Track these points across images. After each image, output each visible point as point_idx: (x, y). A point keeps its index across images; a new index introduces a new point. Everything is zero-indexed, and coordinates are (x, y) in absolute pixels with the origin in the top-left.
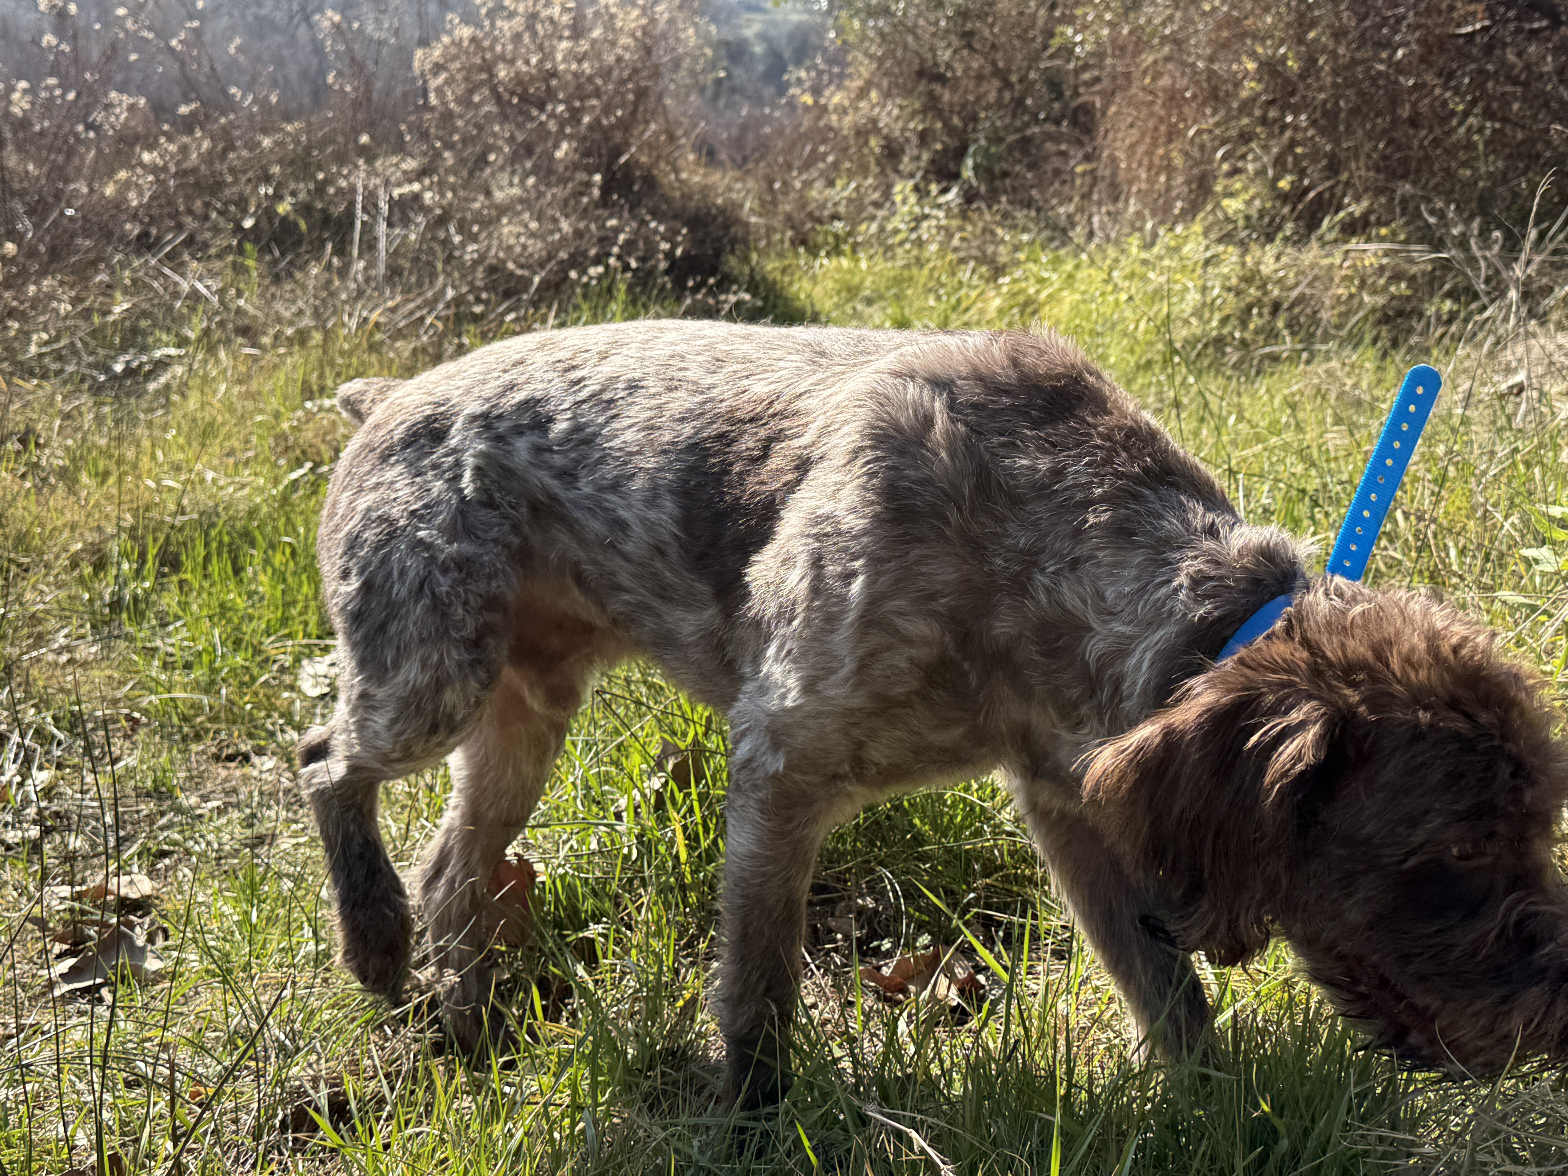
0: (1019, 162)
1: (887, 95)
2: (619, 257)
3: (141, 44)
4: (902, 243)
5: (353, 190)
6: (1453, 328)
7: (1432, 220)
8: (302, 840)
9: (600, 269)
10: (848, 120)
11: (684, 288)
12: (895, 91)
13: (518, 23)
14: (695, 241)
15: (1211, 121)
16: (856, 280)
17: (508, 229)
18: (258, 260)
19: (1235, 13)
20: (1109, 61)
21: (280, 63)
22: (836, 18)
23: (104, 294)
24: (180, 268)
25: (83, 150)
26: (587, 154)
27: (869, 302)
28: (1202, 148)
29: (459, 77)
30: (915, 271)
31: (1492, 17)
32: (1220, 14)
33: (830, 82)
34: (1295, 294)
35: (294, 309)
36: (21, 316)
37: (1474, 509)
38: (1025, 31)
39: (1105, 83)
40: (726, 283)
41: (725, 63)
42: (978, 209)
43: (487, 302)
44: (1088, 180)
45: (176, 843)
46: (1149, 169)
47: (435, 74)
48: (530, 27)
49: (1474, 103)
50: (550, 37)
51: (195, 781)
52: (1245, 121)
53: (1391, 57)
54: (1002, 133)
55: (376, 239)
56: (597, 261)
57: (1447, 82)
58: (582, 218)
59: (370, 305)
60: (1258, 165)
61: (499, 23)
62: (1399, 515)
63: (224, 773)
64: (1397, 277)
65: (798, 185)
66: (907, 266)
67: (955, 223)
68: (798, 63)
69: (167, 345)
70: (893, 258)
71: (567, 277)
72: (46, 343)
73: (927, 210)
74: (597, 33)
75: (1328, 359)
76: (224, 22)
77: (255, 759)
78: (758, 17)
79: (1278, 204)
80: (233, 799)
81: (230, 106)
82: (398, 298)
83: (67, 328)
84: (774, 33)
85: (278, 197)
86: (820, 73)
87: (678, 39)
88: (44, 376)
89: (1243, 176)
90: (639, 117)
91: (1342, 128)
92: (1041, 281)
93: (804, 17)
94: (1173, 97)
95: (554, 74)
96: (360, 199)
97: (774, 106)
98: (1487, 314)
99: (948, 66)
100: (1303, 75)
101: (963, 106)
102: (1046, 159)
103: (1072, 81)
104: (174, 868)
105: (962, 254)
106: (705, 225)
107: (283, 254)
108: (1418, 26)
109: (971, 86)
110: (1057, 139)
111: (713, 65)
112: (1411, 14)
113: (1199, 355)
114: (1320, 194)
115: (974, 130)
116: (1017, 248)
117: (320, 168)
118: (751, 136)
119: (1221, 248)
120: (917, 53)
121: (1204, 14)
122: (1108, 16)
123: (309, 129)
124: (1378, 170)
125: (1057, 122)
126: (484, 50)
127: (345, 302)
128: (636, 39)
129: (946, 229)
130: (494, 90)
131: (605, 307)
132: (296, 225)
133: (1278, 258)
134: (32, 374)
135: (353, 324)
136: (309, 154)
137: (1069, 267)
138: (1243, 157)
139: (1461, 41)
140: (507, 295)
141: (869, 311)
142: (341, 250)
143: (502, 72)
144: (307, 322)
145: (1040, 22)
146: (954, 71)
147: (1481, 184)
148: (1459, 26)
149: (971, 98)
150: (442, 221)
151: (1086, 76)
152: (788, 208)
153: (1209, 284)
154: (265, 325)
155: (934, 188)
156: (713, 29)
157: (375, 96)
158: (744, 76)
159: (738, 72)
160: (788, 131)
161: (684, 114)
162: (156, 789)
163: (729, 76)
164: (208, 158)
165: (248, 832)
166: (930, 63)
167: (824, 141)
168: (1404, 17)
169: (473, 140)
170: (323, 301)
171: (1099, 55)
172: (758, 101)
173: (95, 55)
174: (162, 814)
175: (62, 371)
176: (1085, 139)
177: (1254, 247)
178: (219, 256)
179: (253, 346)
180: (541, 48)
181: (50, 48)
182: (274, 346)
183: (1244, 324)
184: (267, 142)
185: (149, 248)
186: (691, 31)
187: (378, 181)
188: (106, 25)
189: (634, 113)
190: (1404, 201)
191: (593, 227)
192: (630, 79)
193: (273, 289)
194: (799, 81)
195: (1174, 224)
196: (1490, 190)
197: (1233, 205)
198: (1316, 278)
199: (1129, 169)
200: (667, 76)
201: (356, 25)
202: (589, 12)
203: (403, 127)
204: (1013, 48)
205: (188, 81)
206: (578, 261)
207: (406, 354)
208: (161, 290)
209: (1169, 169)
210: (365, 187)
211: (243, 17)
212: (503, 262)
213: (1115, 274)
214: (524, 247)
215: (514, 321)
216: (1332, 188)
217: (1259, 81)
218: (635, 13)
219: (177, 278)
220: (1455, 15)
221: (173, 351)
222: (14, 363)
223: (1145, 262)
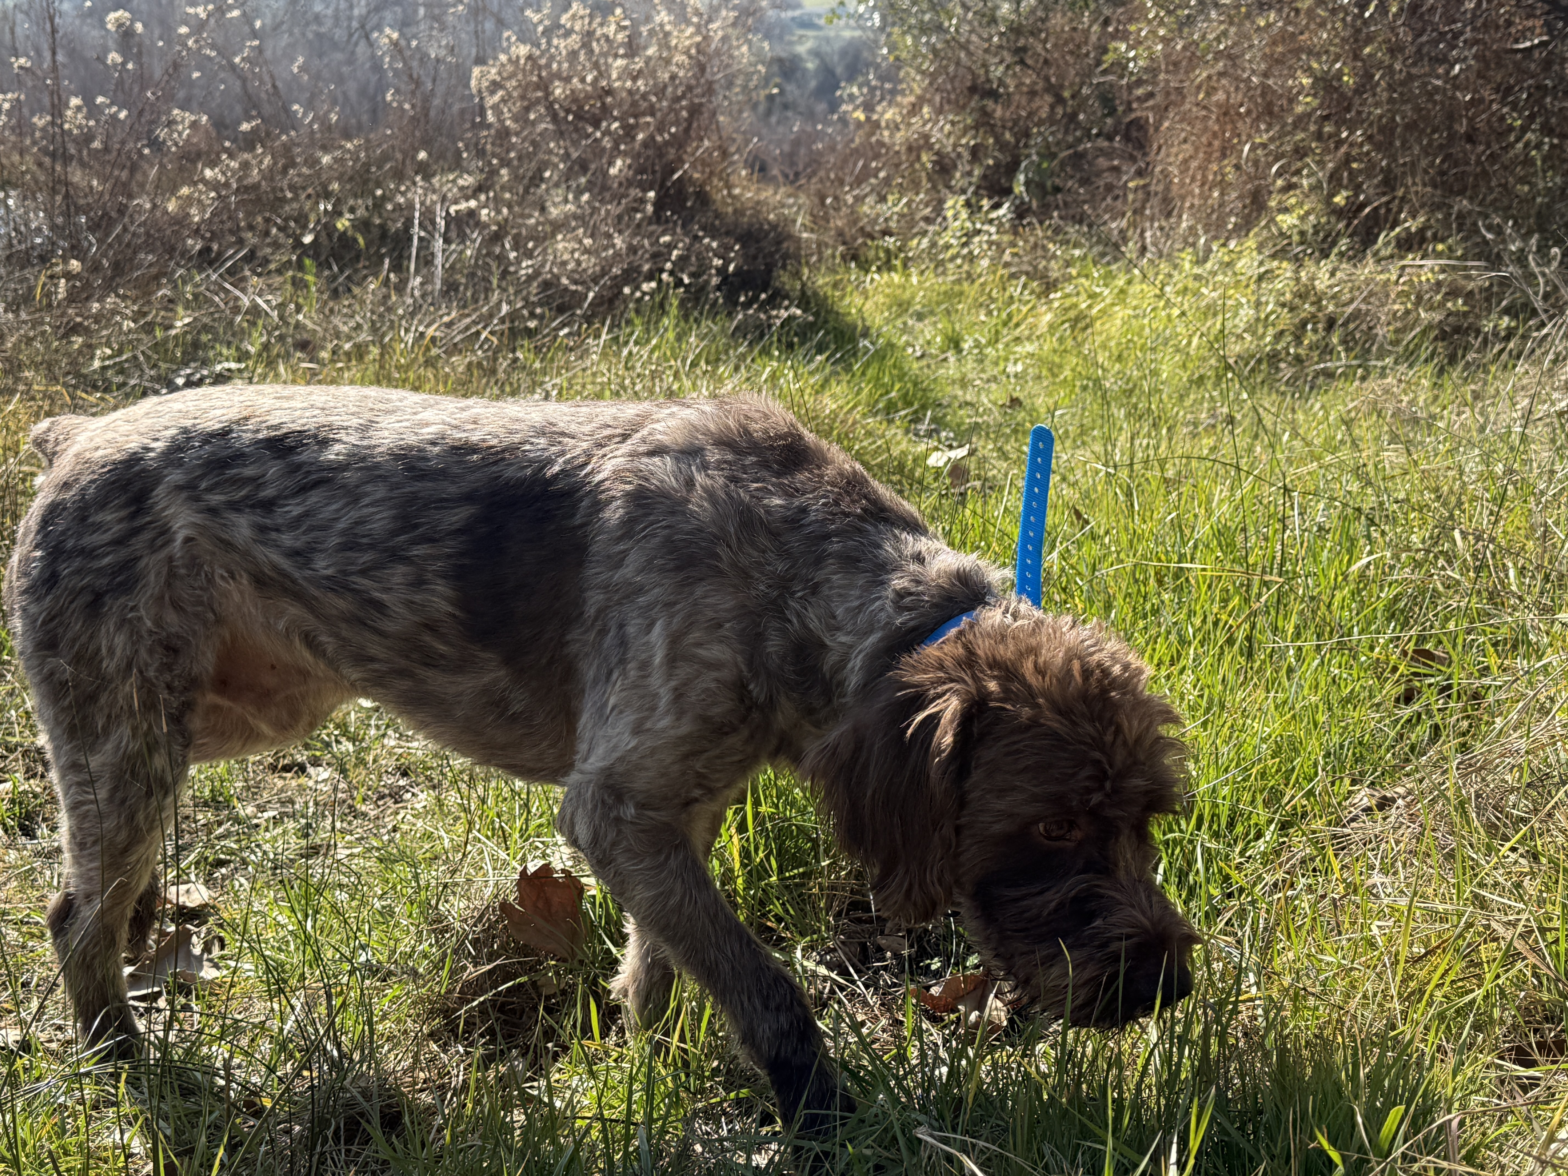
0: (1072, 177)
1: (939, 111)
2: (672, 273)
3: (203, 63)
4: (953, 259)
5: (411, 206)
6: (1511, 345)
7: (1489, 236)
8: (355, 851)
9: (653, 285)
10: (900, 136)
11: (736, 303)
12: (946, 107)
13: (574, 40)
14: (748, 257)
15: (1265, 137)
16: (907, 295)
17: (562, 245)
18: (317, 276)
19: (1290, 29)
20: (1162, 76)
21: (340, 80)
22: (889, 35)
23: (166, 309)
24: (240, 283)
25: (146, 166)
26: (641, 171)
27: (920, 317)
28: (1256, 163)
29: (515, 94)
30: (966, 285)
31: (1550, 33)
32: (1275, 30)
33: (882, 99)
34: (1349, 310)
35: (352, 324)
36: (86, 331)
37: (1533, 528)
38: (1079, 47)
39: (1159, 98)
40: (777, 298)
41: (777, 80)
42: (1029, 224)
43: (541, 317)
44: (1141, 195)
45: (232, 853)
46: (1203, 185)
47: (492, 93)
48: (586, 45)
49: (1532, 118)
50: (605, 55)
51: (252, 790)
52: (1300, 136)
53: (1448, 72)
54: (1054, 149)
55: (432, 254)
56: (650, 277)
57: (1504, 98)
58: (634, 235)
59: (427, 320)
60: (1313, 180)
61: (555, 41)
62: (1457, 534)
63: (280, 783)
64: (1453, 293)
65: (850, 199)
66: (959, 281)
67: (1006, 238)
68: (851, 79)
69: (227, 360)
70: (944, 273)
71: (620, 292)
72: (109, 358)
73: (978, 226)
74: (651, 51)
75: (1383, 375)
76: (285, 39)
77: (311, 770)
78: (811, 33)
79: (1333, 219)
80: (289, 810)
81: (292, 122)
82: (454, 314)
83: (130, 342)
84: (826, 49)
85: (338, 214)
86: (872, 89)
87: (731, 56)
88: (107, 390)
89: (1298, 192)
90: (693, 134)
91: (1398, 143)
92: (1092, 296)
93: (857, 33)
94: (1227, 113)
95: (609, 92)
96: (417, 214)
97: (827, 123)
98: (1545, 331)
99: (1000, 81)
100: (1359, 90)
101: (1015, 122)
102: (1099, 174)
103: (1125, 96)
104: (231, 877)
105: (1013, 270)
106: (758, 241)
107: (341, 271)
108: (1476, 42)
109: (1024, 102)
110: (1109, 154)
111: (766, 81)
112: (1468, 28)
113: (1253, 370)
114: (1376, 209)
115: (1026, 146)
116: (1068, 264)
117: (378, 185)
118: (803, 151)
119: (1275, 264)
120: (969, 69)
121: (1259, 28)
122: (1162, 32)
123: (368, 146)
124: (1435, 187)
125: (1110, 138)
126: (540, 68)
127: (402, 317)
128: (690, 57)
129: (998, 244)
130: (550, 107)
131: (657, 322)
132: (355, 240)
133: (1333, 274)
134: (95, 388)
135: (410, 338)
136: (368, 171)
137: (1121, 282)
138: (1298, 172)
139: (1519, 56)
140: (561, 310)
141: (919, 326)
142: (398, 267)
143: (558, 91)
144: (364, 336)
145: (1093, 38)
146: (1006, 87)
147: (1539, 200)
148: (1517, 41)
149: (1024, 113)
150: (497, 237)
151: (1140, 92)
152: (839, 223)
153: (1263, 299)
154: (324, 339)
155: (986, 203)
156: (766, 45)
157: (433, 113)
158: (797, 92)
159: (790, 88)
160: (839, 147)
161: (737, 130)
162: (213, 799)
163: (782, 92)
164: (269, 175)
165: (304, 842)
166: (982, 79)
167: (877, 156)
168: (1462, 33)
169: (530, 156)
170: (381, 316)
171: (1153, 70)
172: (810, 116)
173: (158, 73)
174: (220, 824)
175: (124, 384)
176: (1138, 154)
177: (1307, 262)
178: (279, 272)
179: (311, 361)
180: (596, 66)
181: (115, 65)
182: (333, 361)
183: (1298, 339)
184: (326, 159)
185: (210, 264)
186: (744, 49)
187: (435, 197)
188: (169, 42)
189: (687, 130)
190: (1461, 216)
191: (646, 242)
192: (683, 96)
193: (331, 304)
194: (851, 97)
195: (1228, 239)
196: (1548, 206)
197: (1287, 221)
198: (1371, 294)
199: (1182, 184)
200: (721, 93)
201: (414, 43)
202: (644, 30)
203: (460, 145)
204: (1066, 63)
205: (250, 97)
206: (631, 276)
207: (461, 369)
208: (222, 305)
209: (1223, 185)
210: (422, 203)
211: (303, 34)
212: (558, 277)
213: (1168, 289)
214: (578, 263)
215: (567, 335)
216: (1388, 203)
217: (1315, 96)
218: (691, 30)
219: (238, 293)
220: (1513, 30)
221: (233, 365)
222: (78, 375)
223: (1197, 277)
